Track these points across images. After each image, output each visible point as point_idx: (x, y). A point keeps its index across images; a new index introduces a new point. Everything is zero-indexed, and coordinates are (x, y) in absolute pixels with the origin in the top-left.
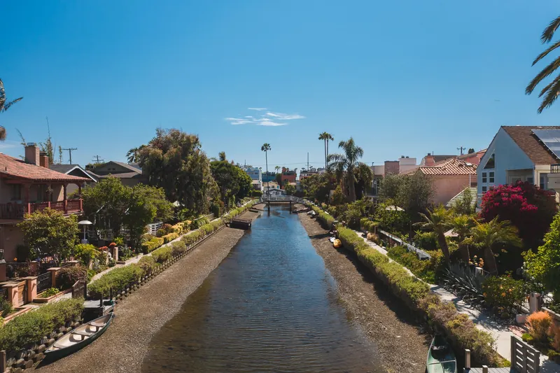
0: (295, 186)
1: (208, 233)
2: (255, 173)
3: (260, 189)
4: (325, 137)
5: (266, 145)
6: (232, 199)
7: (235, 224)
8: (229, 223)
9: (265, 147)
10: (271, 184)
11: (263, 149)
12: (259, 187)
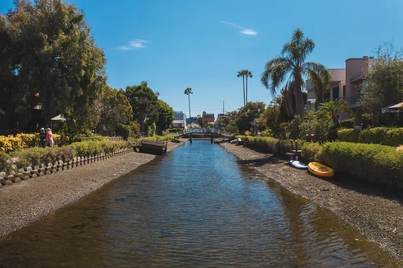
0: (214, 125)
1: (106, 151)
2: (181, 116)
3: (184, 128)
4: (244, 74)
5: (188, 89)
6: (152, 127)
7: (145, 148)
8: (139, 147)
9: (188, 91)
10: (194, 125)
11: (186, 92)
12: (183, 126)
